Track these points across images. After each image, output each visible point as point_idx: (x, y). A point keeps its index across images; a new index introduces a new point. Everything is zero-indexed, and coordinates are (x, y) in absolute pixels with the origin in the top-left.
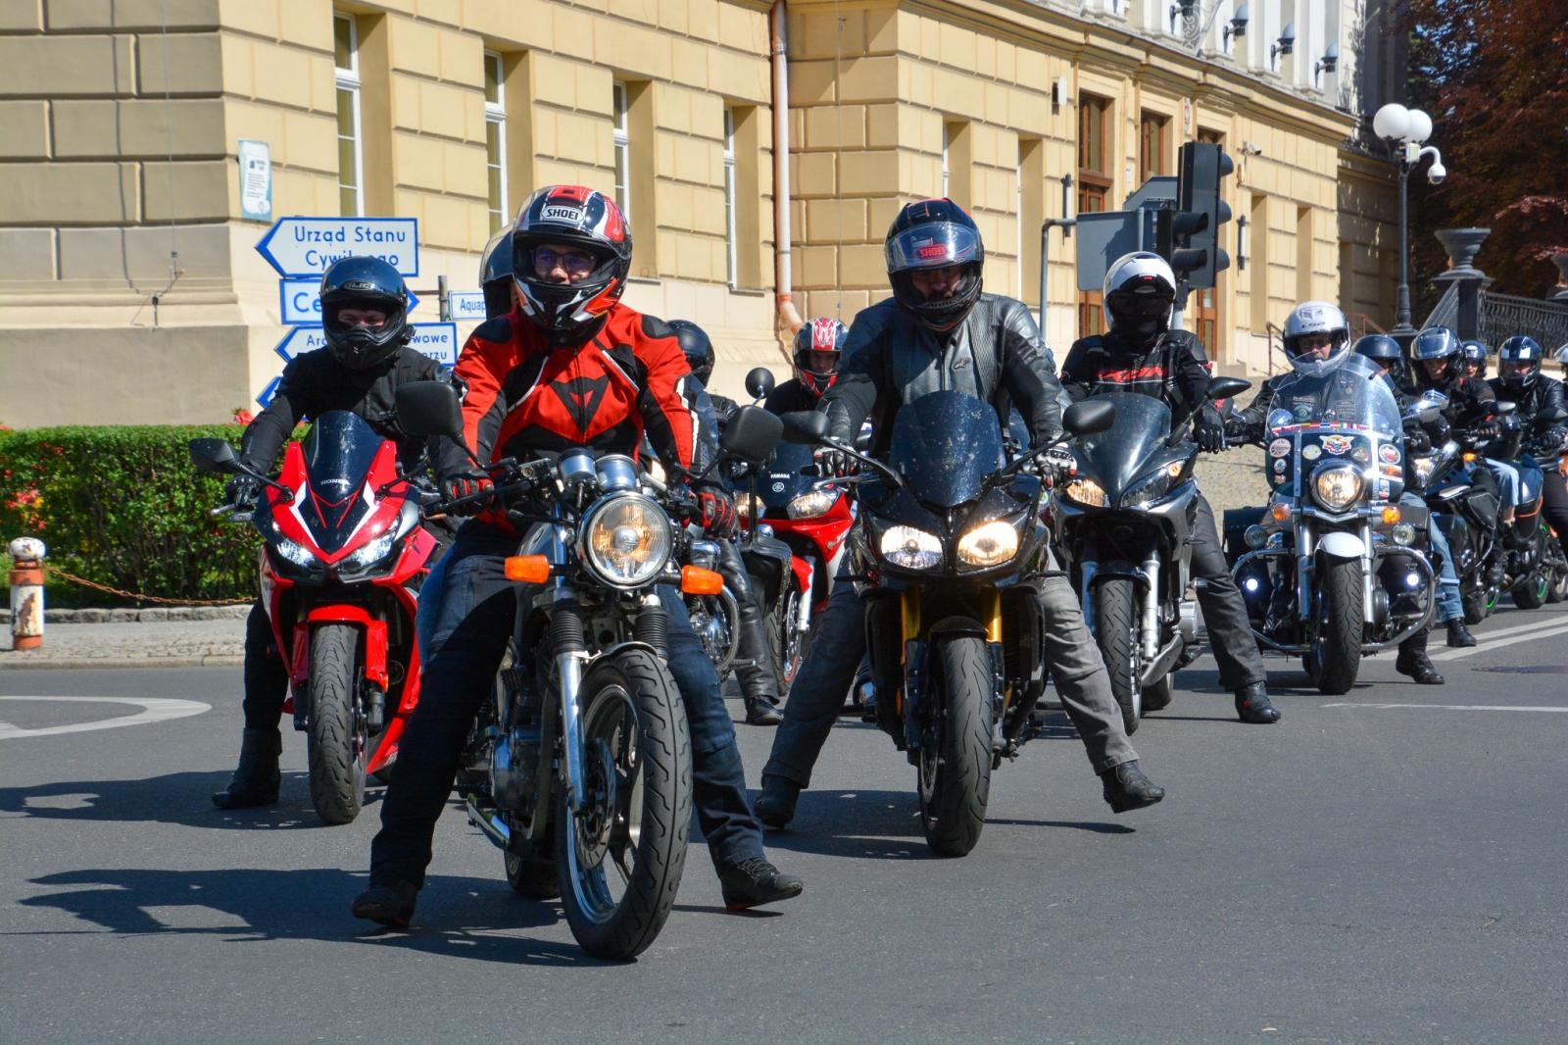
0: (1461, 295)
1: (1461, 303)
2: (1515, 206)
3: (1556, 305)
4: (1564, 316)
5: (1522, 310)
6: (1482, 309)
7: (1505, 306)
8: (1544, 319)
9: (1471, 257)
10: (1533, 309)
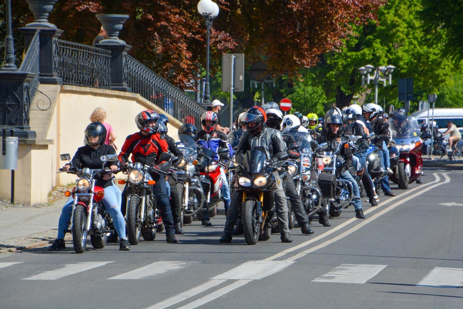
1: (41, 46)
3: (100, 49)
4: (106, 57)
5: (79, 52)
6: (55, 51)
7: (69, 49)
8: (93, 60)
9: (47, 14)
10: (86, 52)
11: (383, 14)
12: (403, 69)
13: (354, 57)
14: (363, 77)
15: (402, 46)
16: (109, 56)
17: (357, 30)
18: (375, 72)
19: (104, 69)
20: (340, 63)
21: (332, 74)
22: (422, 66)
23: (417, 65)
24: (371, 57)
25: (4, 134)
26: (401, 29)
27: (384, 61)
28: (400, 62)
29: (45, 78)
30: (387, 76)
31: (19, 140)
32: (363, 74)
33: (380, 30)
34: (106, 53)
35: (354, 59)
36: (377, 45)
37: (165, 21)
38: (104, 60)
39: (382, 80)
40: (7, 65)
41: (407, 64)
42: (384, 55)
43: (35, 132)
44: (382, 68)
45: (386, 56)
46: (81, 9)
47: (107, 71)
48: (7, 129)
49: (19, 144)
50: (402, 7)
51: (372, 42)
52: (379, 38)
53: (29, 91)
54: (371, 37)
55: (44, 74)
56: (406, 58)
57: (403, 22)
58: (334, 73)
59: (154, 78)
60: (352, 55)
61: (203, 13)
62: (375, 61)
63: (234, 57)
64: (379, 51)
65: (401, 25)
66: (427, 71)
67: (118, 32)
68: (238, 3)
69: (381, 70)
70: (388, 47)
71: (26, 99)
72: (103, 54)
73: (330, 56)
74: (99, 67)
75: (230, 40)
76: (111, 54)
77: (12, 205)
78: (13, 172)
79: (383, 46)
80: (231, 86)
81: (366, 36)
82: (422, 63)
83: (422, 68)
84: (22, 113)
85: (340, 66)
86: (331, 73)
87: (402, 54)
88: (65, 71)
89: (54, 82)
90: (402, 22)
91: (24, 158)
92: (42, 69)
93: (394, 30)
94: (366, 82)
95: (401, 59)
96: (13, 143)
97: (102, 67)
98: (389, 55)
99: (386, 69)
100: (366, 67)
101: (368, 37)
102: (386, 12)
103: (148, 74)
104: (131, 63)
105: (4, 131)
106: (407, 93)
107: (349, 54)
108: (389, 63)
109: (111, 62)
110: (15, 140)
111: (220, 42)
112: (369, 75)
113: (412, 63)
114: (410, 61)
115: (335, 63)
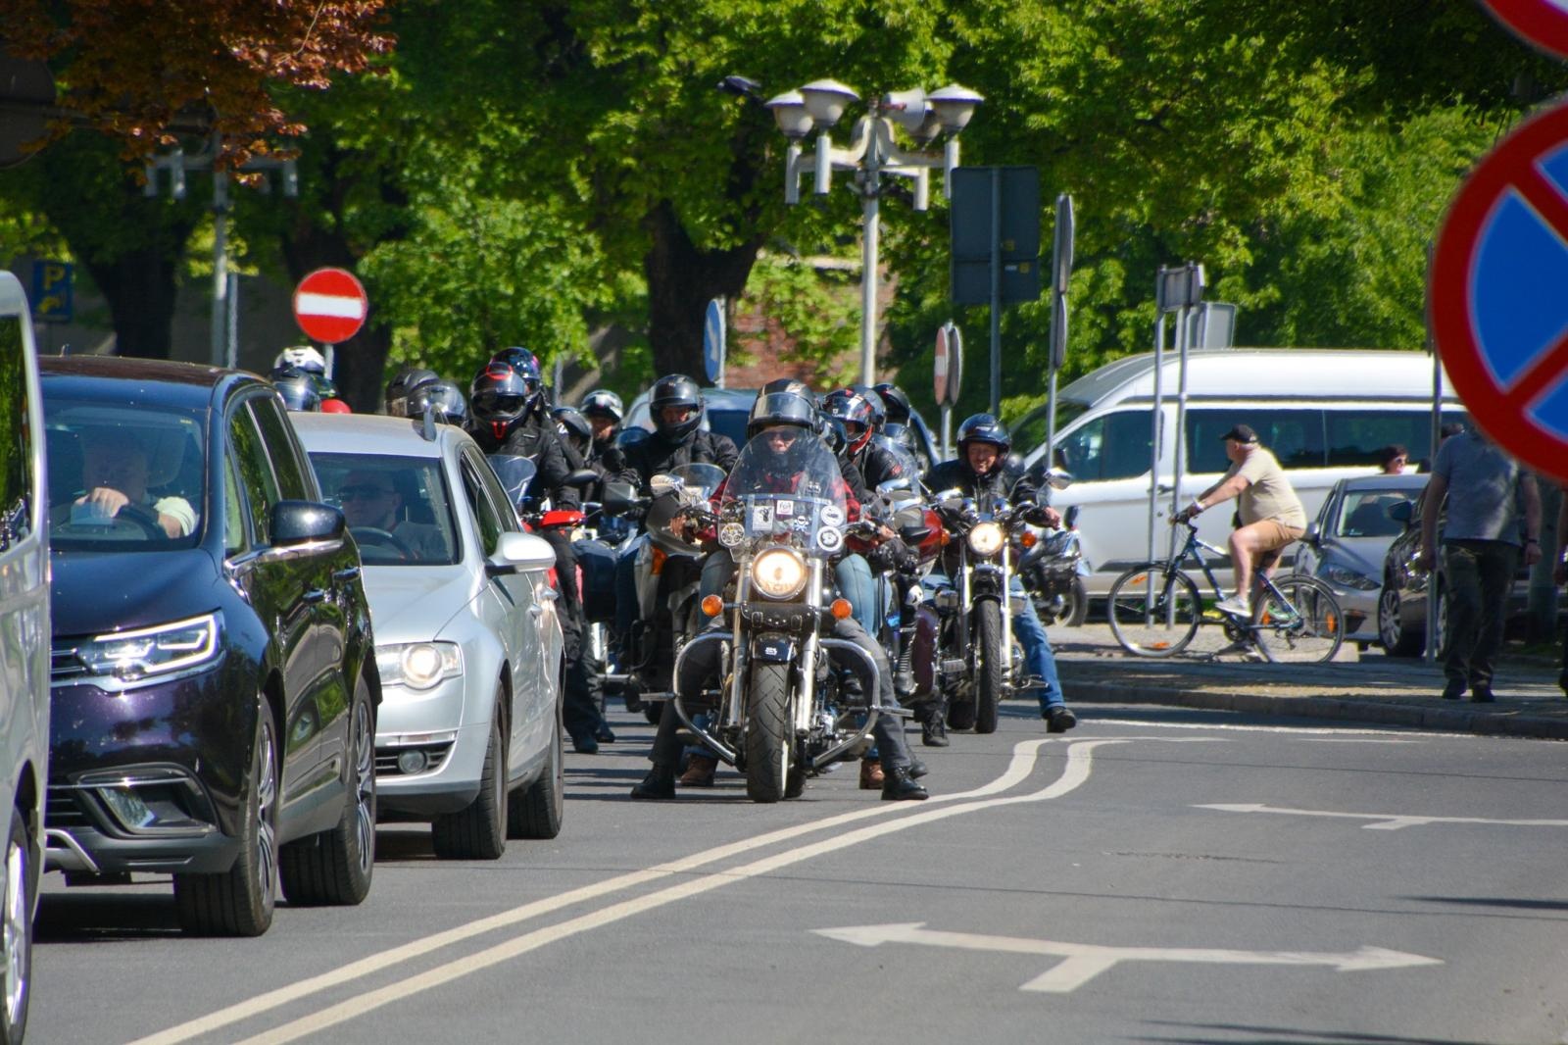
12: (1042, 106)
13: (752, 27)
14: (797, 151)
18: (867, 123)
21: (622, 131)
22: (1159, 96)
23: (1123, 81)
24: (851, 31)
28: (1022, 64)
32: (795, 136)
35: (750, 41)
39: (910, 171)
41: (1066, 78)
42: (928, 21)
44: (909, 99)
45: (943, 30)
56: (1062, 41)
58: (631, 120)
62: (877, 59)
66: (1185, 122)
69: (900, 113)
82: (1150, 72)
83: (1157, 105)
85: (671, 82)
86: (615, 118)
94: (810, 179)
95: (1028, 49)
98: (958, 21)
99: (929, 107)
100: (808, 94)
106: (1005, 258)
108: (959, 71)
112: (826, 140)
113: (1095, 72)
114: (1086, 60)
115: (641, 60)
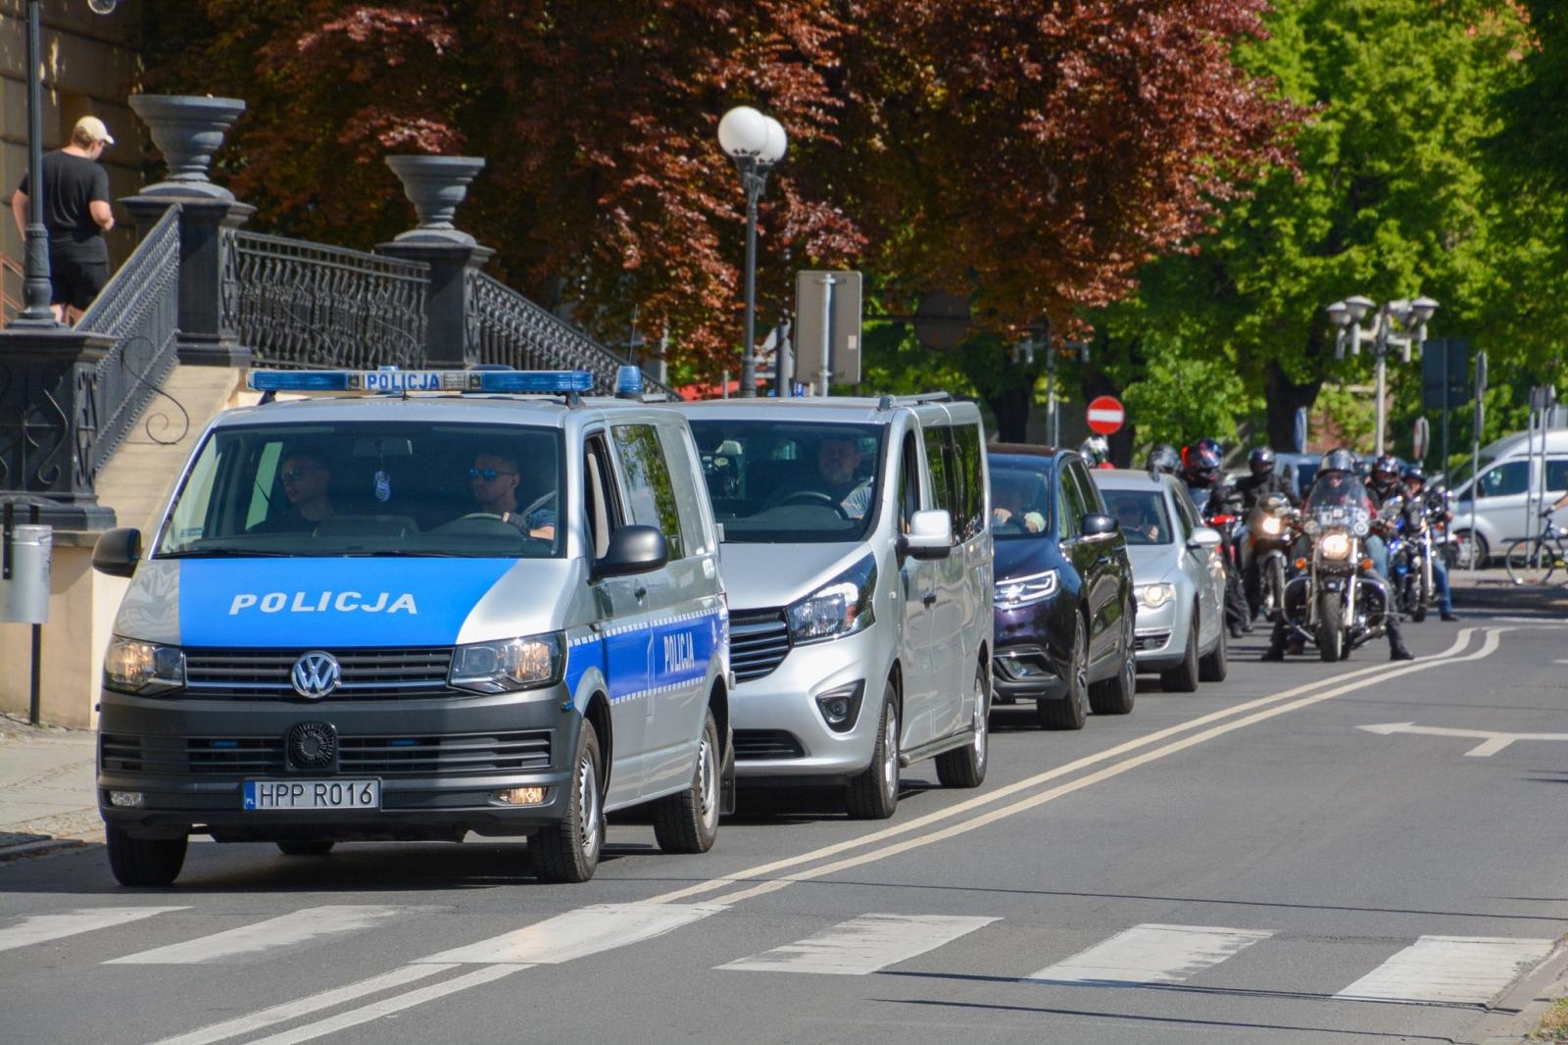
0: (184, 236)
1: (185, 253)
2: (336, 26)
3: (392, 260)
4: (411, 283)
5: (319, 270)
6: (228, 268)
7: (283, 262)
8: (367, 289)
9: (205, 158)
10: (342, 270)
11: (1408, 142)
12: (1469, 307)
13: (1319, 271)
14: (1342, 333)
15: (1469, 238)
16: (424, 280)
17: (1327, 193)
18: (1378, 318)
19: (406, 317)
20: (1276, 291)
21: (1252, 325)
22: (1530, 301)
23: (1511, 295)
24: (1370, 272)
25: (11, 518)
26: (1462, 190)
27: (1409, 286)
28: (1459, 287)
29: (196, 346)
30: (1415, 329)
31: (54, 535)
32: (1342, 326)
33: (1399, 192)
34: (411, 273)
35: (1319, 278)
36: (1389, 235)
37: (648, 173)
38: (405, 292)
39: (1400, 342)
40: (29, 311)
41: (1482, 293)
42: (1409, 266)
43: (111, 512)
44: (1400, 305)
45: (1417, 270)
46: (393, 139)
47: (415, 325)
48: (17, 502)
49: (55, 548)
50: (1465, 122)
51: (1373, 230)
52: (1396, 217)
53: (94, 387)
54: (1373, 213)
55: (192, 335)
56: (1479, 274)
57: (1471, 168)
58: (1257, 319)
59: (573, 344)
60: (1314, 268)
61: (736, 151)
62: (1383, 286)
63: (833, 281)
64: (1396, 254)
65: (1462, 177)
66: (1544, 314)
67: (452, 210)
68: (875, 118)
69: (1395, 313)
70: (1423, 240)
71: (85, 412)
72: (403, 273)
73: (1245, 270)
74: (386, 311)
75: (845, 227)
76: (429, 275)
77: (31, 729)
78: (37, 629)
79: (1409, 241)
80: (822, 368)
81: (1357, 209)
82: (1525, 289)
83: (1529, 306)
84: (70, 456)
85: (1278, 300)
86: (1249, 319)
87: (1466, 262)
88: (268, 327)
89: (222, 360)
90: (1466, 168)
91: (73, 589)
92: (186, 320)
93: (1443, 193)
94: (1349, 347)
95: (1462, 279)
96: (36, 544)
97: (398, 313)
98: (1425, 266)
99: (1410, 309)
100: (1348, 304)
101: (1362, 214)
102: (1416, 136)
103: (553, 334)
104: (495, 299)
105: (9, 507)
106: (1451, 384)
107: (1304, 263)
108: (1427, 289)
109: (429, 298)
110: (42, 534)
111: (814, 234)
112: (1357, 327)
113: (1496, 290)
114: (1492, 284)
115: (1263, 290)
